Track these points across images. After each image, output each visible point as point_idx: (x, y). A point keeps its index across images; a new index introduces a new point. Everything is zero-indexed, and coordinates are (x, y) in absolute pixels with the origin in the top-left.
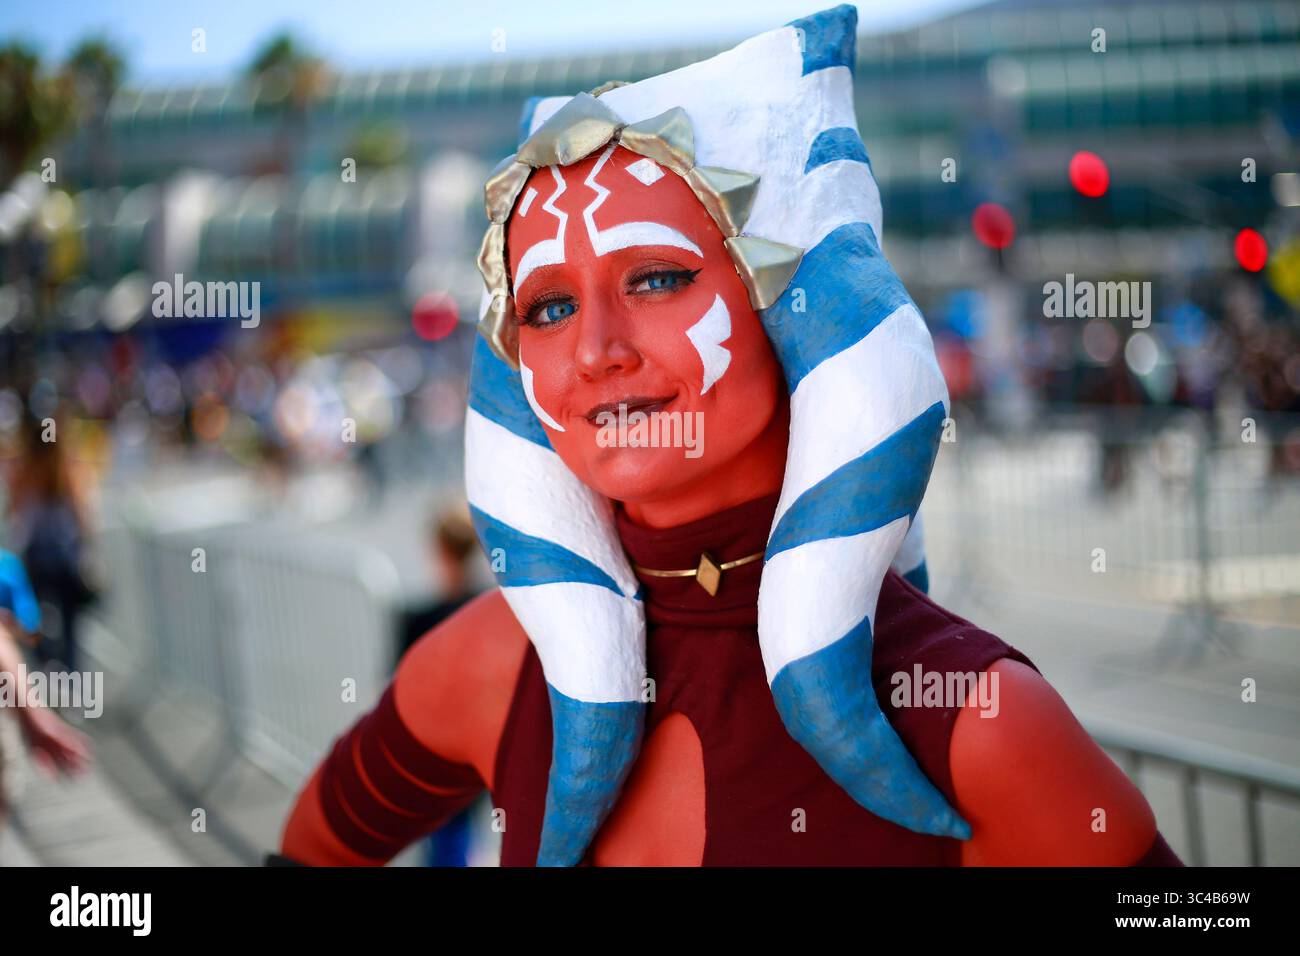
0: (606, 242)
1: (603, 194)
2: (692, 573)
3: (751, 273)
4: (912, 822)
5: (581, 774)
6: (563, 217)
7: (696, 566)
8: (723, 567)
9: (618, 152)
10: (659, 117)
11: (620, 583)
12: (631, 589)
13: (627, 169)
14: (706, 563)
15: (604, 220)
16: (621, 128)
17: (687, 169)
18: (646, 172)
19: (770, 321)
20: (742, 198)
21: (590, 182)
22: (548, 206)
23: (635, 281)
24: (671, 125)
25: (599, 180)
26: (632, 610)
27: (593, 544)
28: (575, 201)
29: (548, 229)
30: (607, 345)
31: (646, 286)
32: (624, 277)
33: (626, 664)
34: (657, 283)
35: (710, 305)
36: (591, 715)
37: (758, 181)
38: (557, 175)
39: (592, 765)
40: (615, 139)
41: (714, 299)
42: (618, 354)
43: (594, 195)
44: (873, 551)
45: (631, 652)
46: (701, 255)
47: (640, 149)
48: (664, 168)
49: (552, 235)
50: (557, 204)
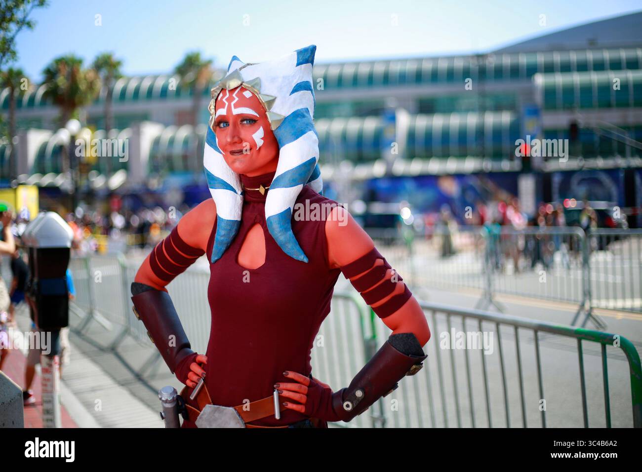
0: (236, 111)
1: (237, 99)
2: (258, 189)
3: (270, 122)
4: (295, 257)
5: (222, 236)
6: (227, 103)
7: (259, 188)
8: (266, 188)
9: (242, 88)
10: (252, 80)
11: (237, 191)
12: (239, 192)
13: (244, 93)
14: (261, 187)
15: (236, 106)
16: (243, 82)
17: (258, 94)
18: (248, 94)
19: (275, 133)
20: (271, 102)
21: (234, 95)
22: (224, 100)
23: (242, 121)
24: (254, 83)
25: (236, 95)
26: (239, 198)
27: (232, 180)
28: (230, 99)
29: (223, 106)
30: (233, 137)
31: (245, 122)
32: (240, 120)
33: (236, 211)
34: (248, 122)
35: (259, 129)
36: (225, 222)
37: (276, 98)
38: (227, 92)
39: (225, 234)
40: (241, 84)
41: (260, 128)
42: (236, 139)
43: (234, 99)
44: (292, 192)
45: (237, 207)
46: (258, 116)
47: (247, 88)
48: (252, 93)
49: (224, 107)
50: (226, 100)
